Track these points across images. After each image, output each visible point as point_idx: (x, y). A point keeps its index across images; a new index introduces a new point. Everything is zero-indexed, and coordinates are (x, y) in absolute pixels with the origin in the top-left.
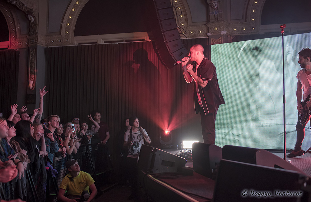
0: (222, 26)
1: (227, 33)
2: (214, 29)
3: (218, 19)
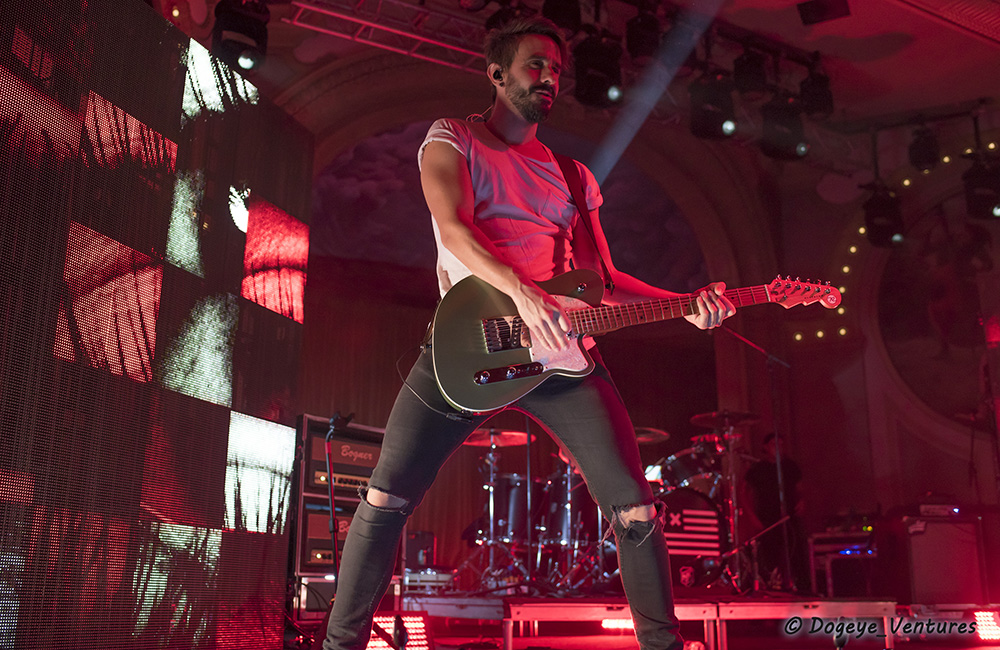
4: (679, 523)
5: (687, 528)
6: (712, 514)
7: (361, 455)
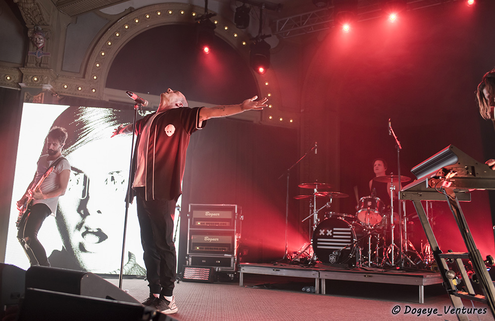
0: (46, 77)
1: (52, 89)
2: (32, 78)
3: (42, 65)
4: (331, 234)
5: (334, 236)
6: (349, 229)
7: (214, 214)
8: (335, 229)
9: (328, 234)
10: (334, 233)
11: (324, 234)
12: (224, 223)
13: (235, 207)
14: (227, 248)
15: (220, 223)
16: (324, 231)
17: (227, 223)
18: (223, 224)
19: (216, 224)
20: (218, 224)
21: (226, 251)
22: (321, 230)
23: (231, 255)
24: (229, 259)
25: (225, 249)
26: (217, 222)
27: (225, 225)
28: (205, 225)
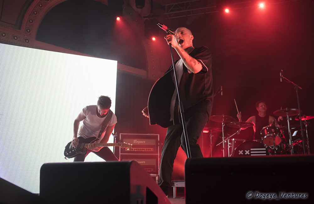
4: (249, 154)
6: (265, 149)
7: (141, 142)
8: (251, 149)
9: (246, 154)
10: (251, 152)
11: (242, 154)
12: (149, 148)
13: (158, 136)
14: (152, 169)
15: (145, 149)
16: (242, 151)
17: (151, 149)
18: (148, 150)
19: (142, 150)
20: (144, 150)
21: (151, 171)
22: (239, 151)
23: (156, 175)
24: (155, 178)
25: (150, 170)
26: (143, 148)
27: (149, 150)
28: (134, 150)
